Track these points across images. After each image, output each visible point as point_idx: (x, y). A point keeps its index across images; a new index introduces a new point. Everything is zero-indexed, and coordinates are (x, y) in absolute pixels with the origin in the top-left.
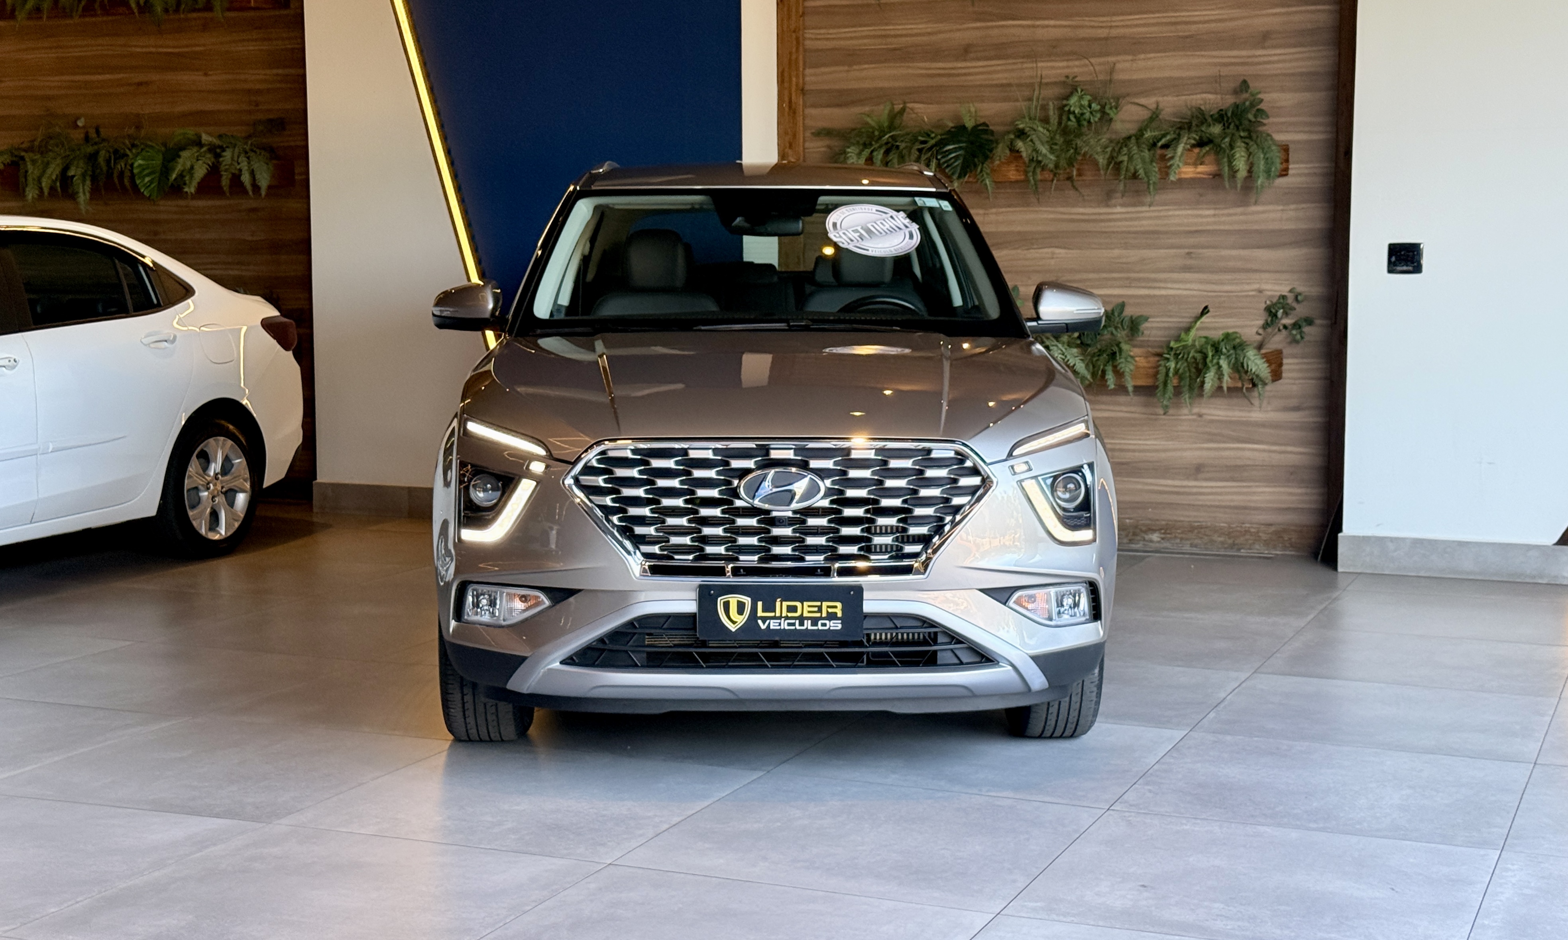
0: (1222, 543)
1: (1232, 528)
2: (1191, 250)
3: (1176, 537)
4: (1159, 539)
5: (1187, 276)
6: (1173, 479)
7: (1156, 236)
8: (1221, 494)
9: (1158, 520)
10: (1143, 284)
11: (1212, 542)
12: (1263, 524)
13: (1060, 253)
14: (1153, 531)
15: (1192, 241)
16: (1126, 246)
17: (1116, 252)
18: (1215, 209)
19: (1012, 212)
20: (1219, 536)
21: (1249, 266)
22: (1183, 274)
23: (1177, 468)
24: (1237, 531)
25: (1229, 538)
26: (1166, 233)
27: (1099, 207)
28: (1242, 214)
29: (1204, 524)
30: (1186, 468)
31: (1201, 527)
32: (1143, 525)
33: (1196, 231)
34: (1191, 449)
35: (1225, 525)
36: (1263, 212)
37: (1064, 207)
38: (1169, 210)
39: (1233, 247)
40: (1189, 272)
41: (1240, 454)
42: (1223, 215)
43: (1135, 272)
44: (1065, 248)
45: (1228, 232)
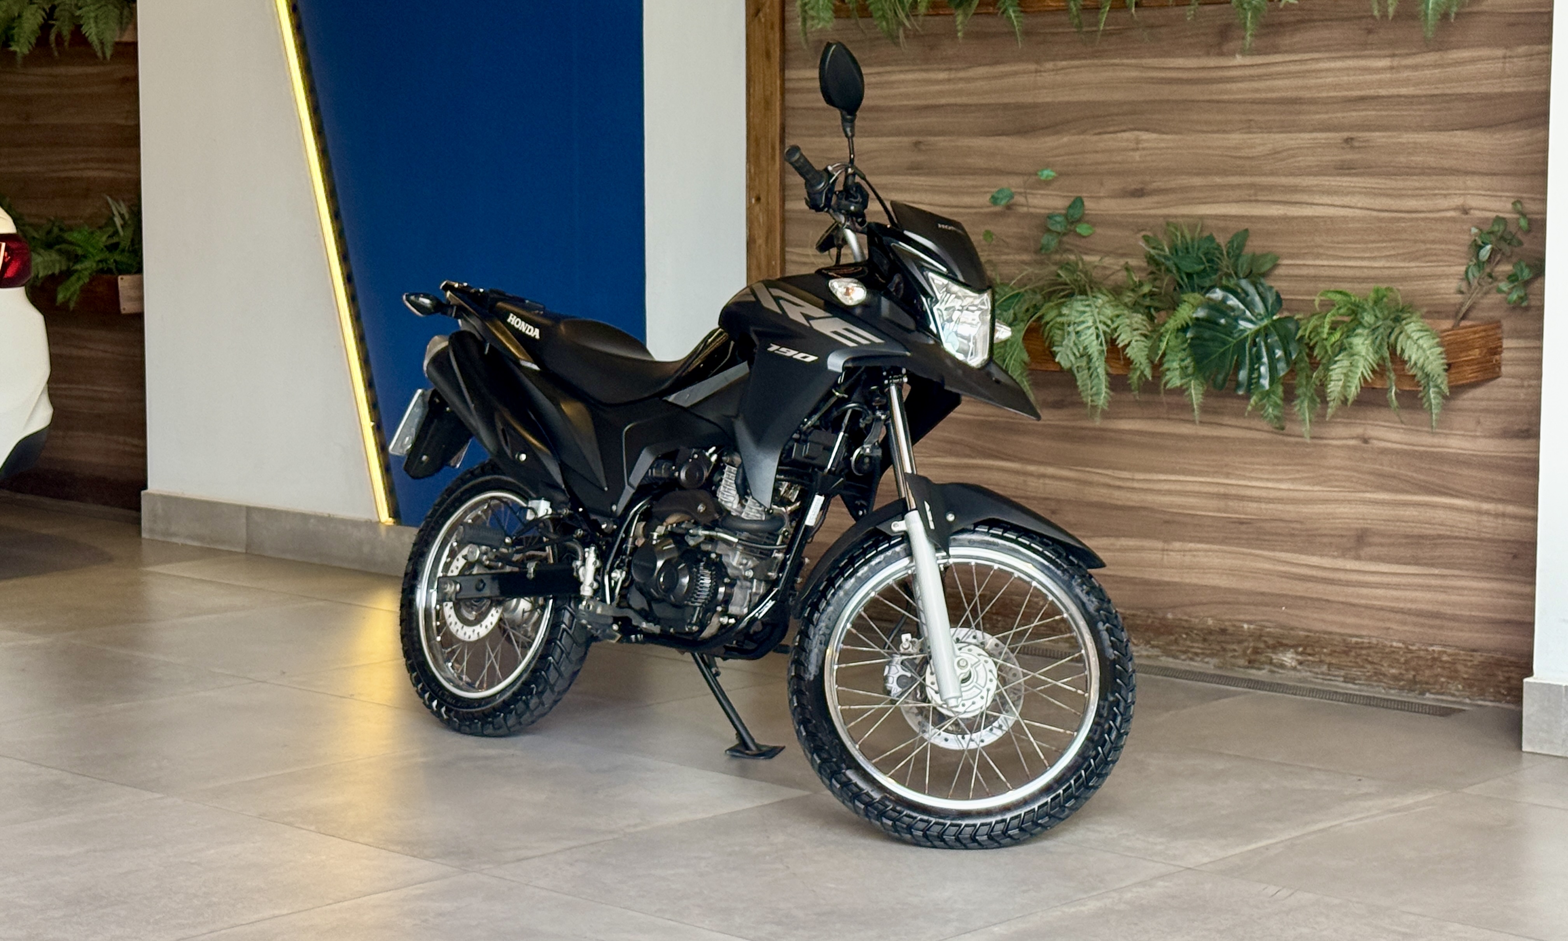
0: (1396, 678)
1: (1411, 651)
2: (1354, 134)
3: (1321, 661)
4: (1294, 664)
5: (1345, 181)
6: (1322, 556)
7: (1297, 107)
8: (1397, 587)
9: (1292, 629)
10: (1276, 198)
11: (1379, 674)
12: (1464, 649)
13: (1147, 141)
14: (1286, 647)
15: (1354, 115)
16: (1249, 127)
17: (1236, 138)
18: (1393, 56)
19: (1077, 67)
20: (1391, 666)
21: (1447, 163)
22: (1338, 178)
23: (1325, 535)
24: (1419, 658)
25: (1407, 670)
26: (1313, 101)
27: (1208, 54)
28: (1436, 66)
29: (1366, 640)
30: (1342, 536)
31: (1360, 646)
32: (1269, 634)
33: (1363, 99)
34: (1349, 501)
35: (1400, 645)
36: (1473, 61)
37: (1155, 57)
38: (1317, 60)
39: (1420, 128)
40: (1349, 175)
41: (1429, 513)
42: (1407, 67)
43: (1265, 175)
44: (1154, 131)
45: (1411, 100)
